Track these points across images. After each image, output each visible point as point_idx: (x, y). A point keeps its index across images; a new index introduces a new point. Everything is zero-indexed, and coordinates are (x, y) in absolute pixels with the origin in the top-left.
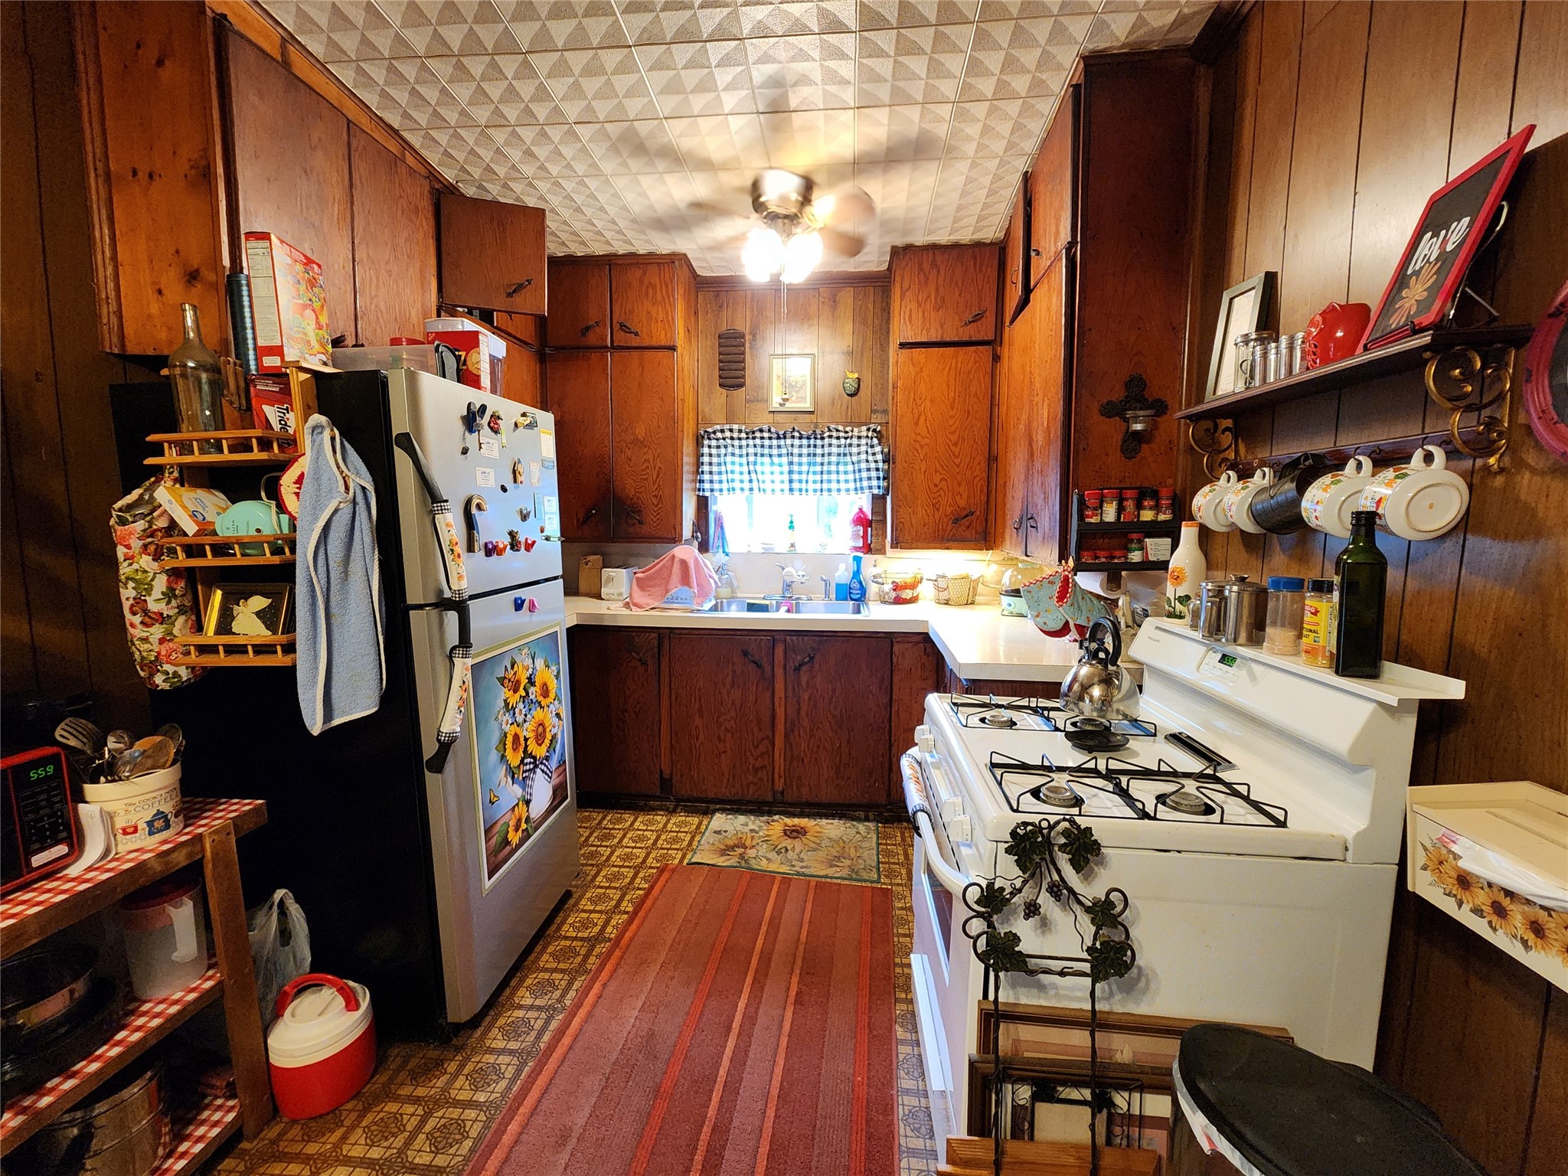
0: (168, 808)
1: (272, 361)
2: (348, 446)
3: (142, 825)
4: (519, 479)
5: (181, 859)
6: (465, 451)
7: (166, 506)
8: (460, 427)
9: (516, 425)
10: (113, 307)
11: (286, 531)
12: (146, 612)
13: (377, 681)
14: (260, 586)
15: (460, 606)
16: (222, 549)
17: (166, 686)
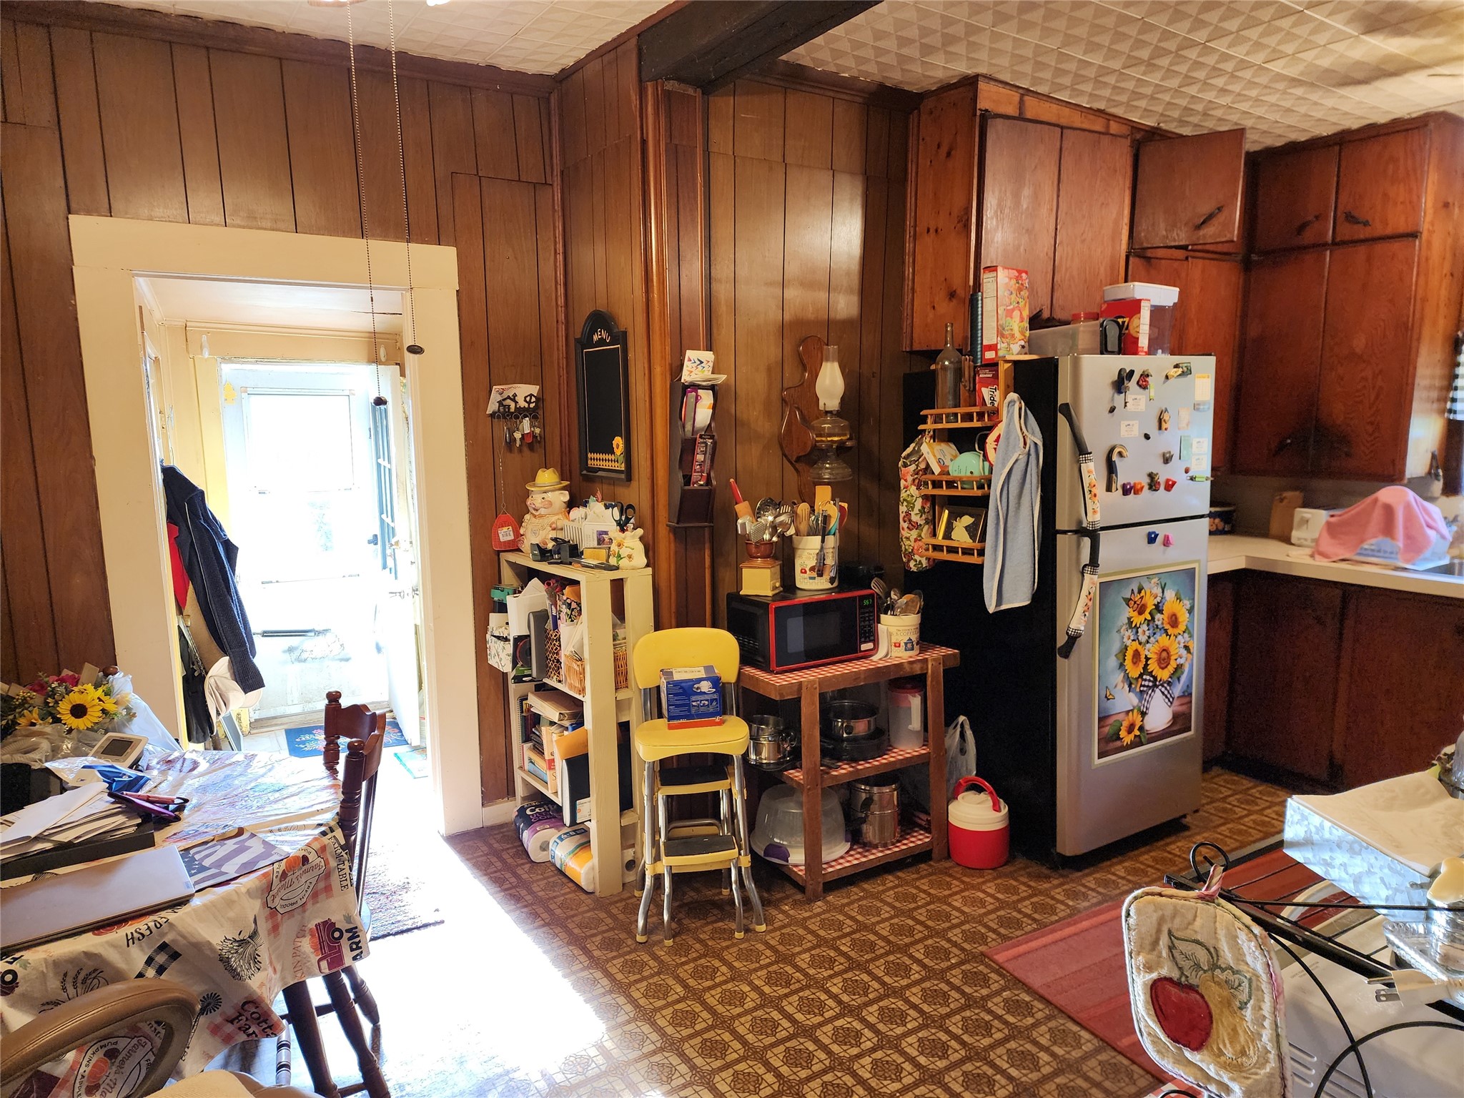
0: (914, 638)
1: (990, 355)
2: (1029, 412)
3: (902, 644)
4: (1164, 426)
5: (917, 669)
6: (1112, 410)
7: (925, 455)
8: (1109, 391)
9: (1167, 377)
10: (909, 322)
11: (987, 473)
12: (910, 521)
13: (1031, 583)
14: (970, 509)
15: (1093, 535)
16: (950, 484)
17: (914, 569)
